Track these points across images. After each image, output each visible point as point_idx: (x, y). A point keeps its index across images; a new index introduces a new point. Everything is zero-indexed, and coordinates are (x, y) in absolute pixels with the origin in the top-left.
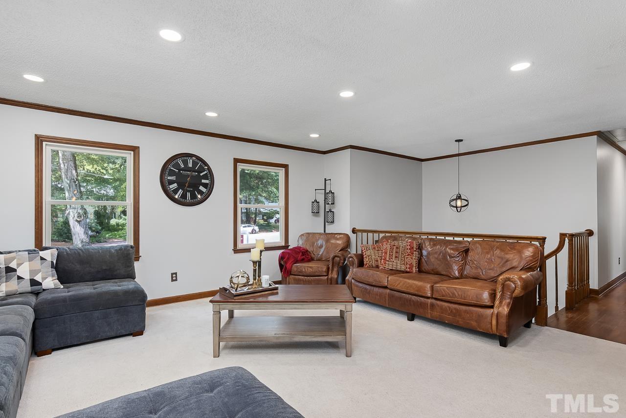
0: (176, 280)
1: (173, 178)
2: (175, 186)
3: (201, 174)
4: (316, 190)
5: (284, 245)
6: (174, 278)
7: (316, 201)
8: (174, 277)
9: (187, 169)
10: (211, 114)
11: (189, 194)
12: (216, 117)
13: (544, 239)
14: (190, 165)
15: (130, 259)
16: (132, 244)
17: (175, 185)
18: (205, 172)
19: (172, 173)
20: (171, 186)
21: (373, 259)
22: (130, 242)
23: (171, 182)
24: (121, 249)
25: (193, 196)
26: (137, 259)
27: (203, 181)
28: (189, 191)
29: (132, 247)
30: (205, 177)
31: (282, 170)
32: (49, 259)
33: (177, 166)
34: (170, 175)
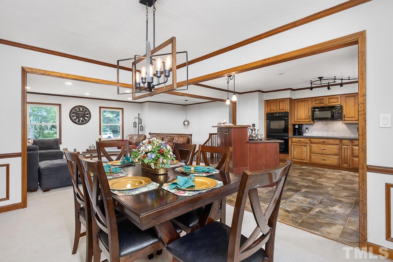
0: (74, 149)
1: (75, 115)
2: (75, 117)
5: (122, 139)
7: (135, 122)
11: (81, 121)
13: (191, 135)
14: (81, 110)
15: (58, 143)
16: (59, 138)
18: (87, 112)
19: (74, 113)
22: (58, 137)
23: (73, 116)
24: (55, 140)
25: (83, 121)
26: (61, 143)
27: (86, 115)
29: (58, 139)
30: (87, 114)
31: (121, 110)
32: (31, 142)
33: (76, 110)
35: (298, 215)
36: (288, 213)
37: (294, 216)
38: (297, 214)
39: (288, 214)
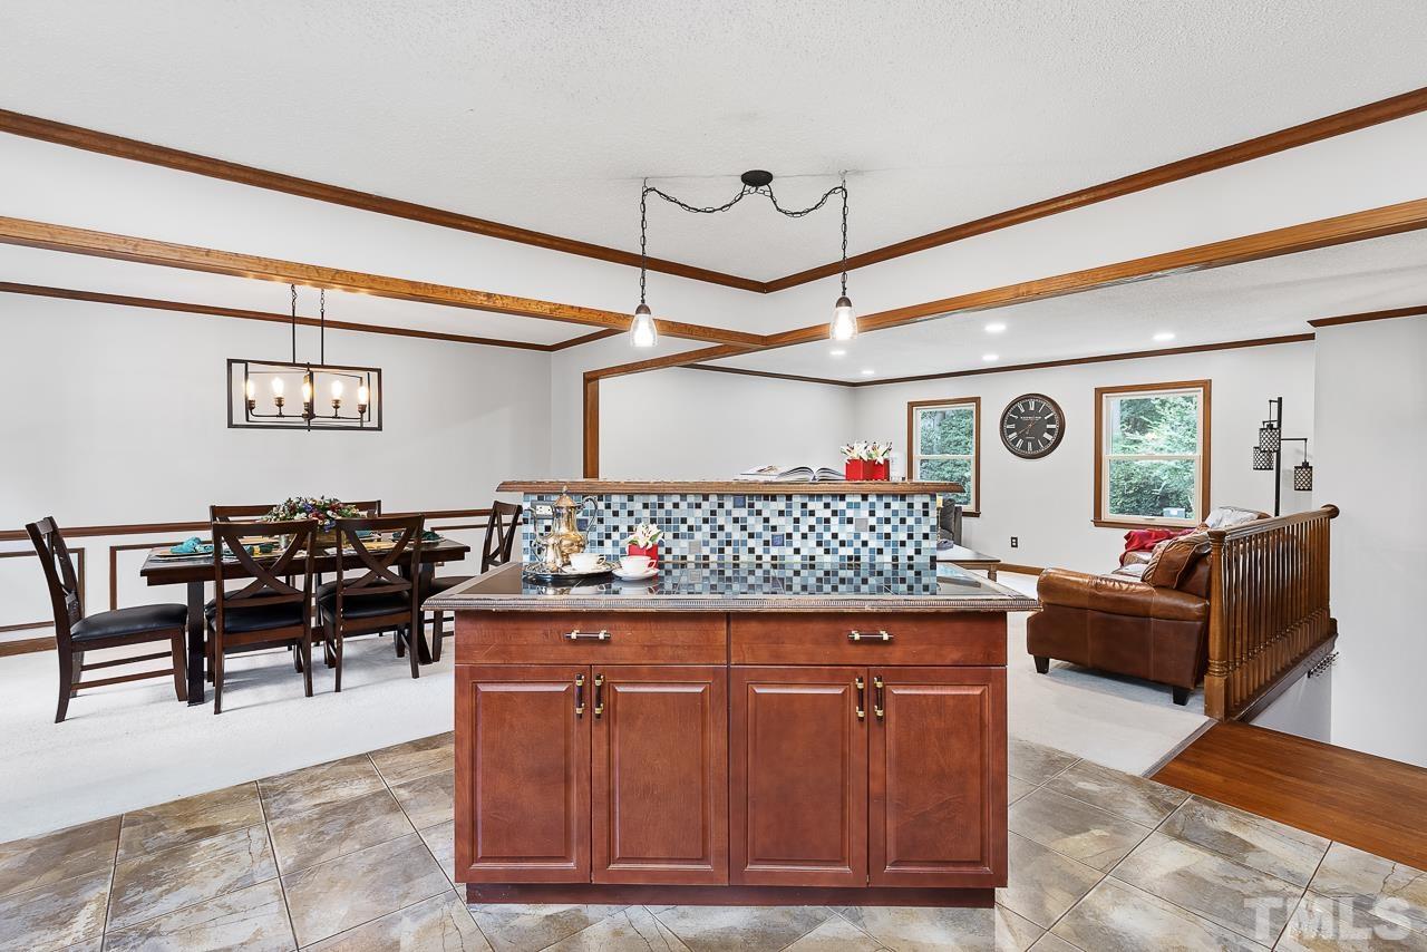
0: (1016, 546)
1: (1013, 426)
2: (1014, 435)
3: (1047, 417)
9: (1028, 412)
11: (1030, 445)
14: (1032, 408)
17: (1016, 432)
18: (1053, 414)
19: (1011, 421)
20: (1010, 436)
23: (1010, 432)
25: (1035, 446)
27: (1049, 426)
28: (1030, 440)
30: (1052, 420)
31: (1200, 391)
33: (1017, 411)
34: (1009, 423)
35: (151, 844)
36: (197, 830)
37: (161, 833)
38: (158, 849)
39: (193, 827)
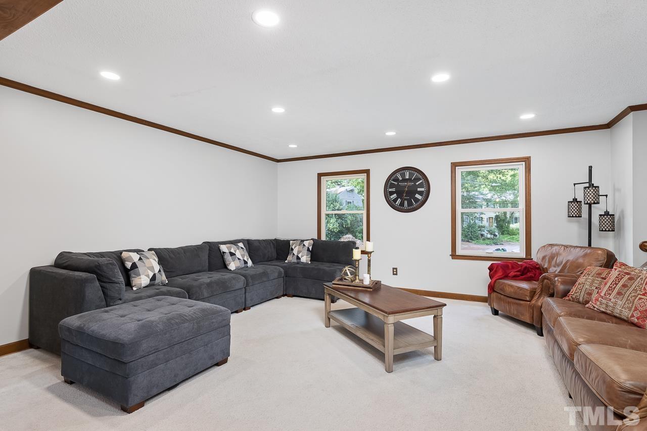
1: (393, 190)
3: (417, 184)
4: (575, 184)
5: (524, 257)
6: (395, 273)
7: (575, 200)
8: (395, 271)
9: (404, 180)
10: (391, 134)
11: (406, 202)
12: (395, 135)
14: (407, 177)
17: (395, 195)
18: (421, 181)
19: (392, 186)
20: (392, 197)
21: (584, 289)
22: (365, 240)
23: (392, 193)
25: (410, 204)
27: (419, 189)
28: (406, 199)
30: (421, 185)
31: (522, 164)
33: (396, 179)
34: (390, 188)
